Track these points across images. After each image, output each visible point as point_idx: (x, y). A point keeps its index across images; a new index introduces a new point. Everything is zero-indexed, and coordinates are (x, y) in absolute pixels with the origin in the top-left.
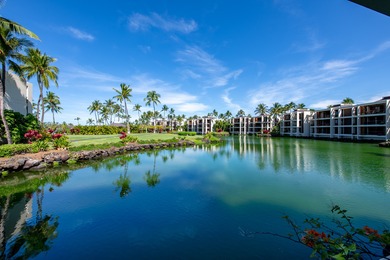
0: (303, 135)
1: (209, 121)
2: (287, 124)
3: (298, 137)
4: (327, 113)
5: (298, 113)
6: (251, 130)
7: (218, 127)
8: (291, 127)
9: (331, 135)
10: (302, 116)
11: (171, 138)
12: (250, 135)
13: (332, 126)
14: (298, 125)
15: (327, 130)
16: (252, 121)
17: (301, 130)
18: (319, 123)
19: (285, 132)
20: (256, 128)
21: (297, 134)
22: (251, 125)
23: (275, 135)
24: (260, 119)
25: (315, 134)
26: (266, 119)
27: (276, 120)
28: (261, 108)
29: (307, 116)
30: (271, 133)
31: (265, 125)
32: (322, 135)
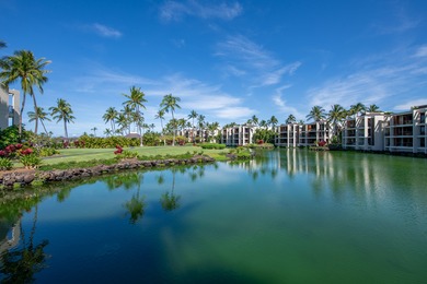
0: (374, 148)
1: (247, 130)
2: (352, 133)
3: (366, 152)
4: (408, 117)
5: (366, 118)
6: (303, 141)
7: (259, 137)
8: (357, 137)
9: (414, 149)
10: (371, 122)
11: (185, 152)
12: (302, 147)
13: (415, 136)
14: (366, 135)
15: (408, 142)
16: (303, 129)
17: (371, 141)
18: (397, 131)
19: (349, 144)
20: (309, 139)
21: (366, 146)
22: (303, 135)
23: (335, 148)
24: (314, 127)
25: (391, 147)
26: (322, 126)
27: (337, 128)
28: (316, 111)
29: (380, 122)
30: (330, 146)
31: (321, 134)
32: (402, 148)
